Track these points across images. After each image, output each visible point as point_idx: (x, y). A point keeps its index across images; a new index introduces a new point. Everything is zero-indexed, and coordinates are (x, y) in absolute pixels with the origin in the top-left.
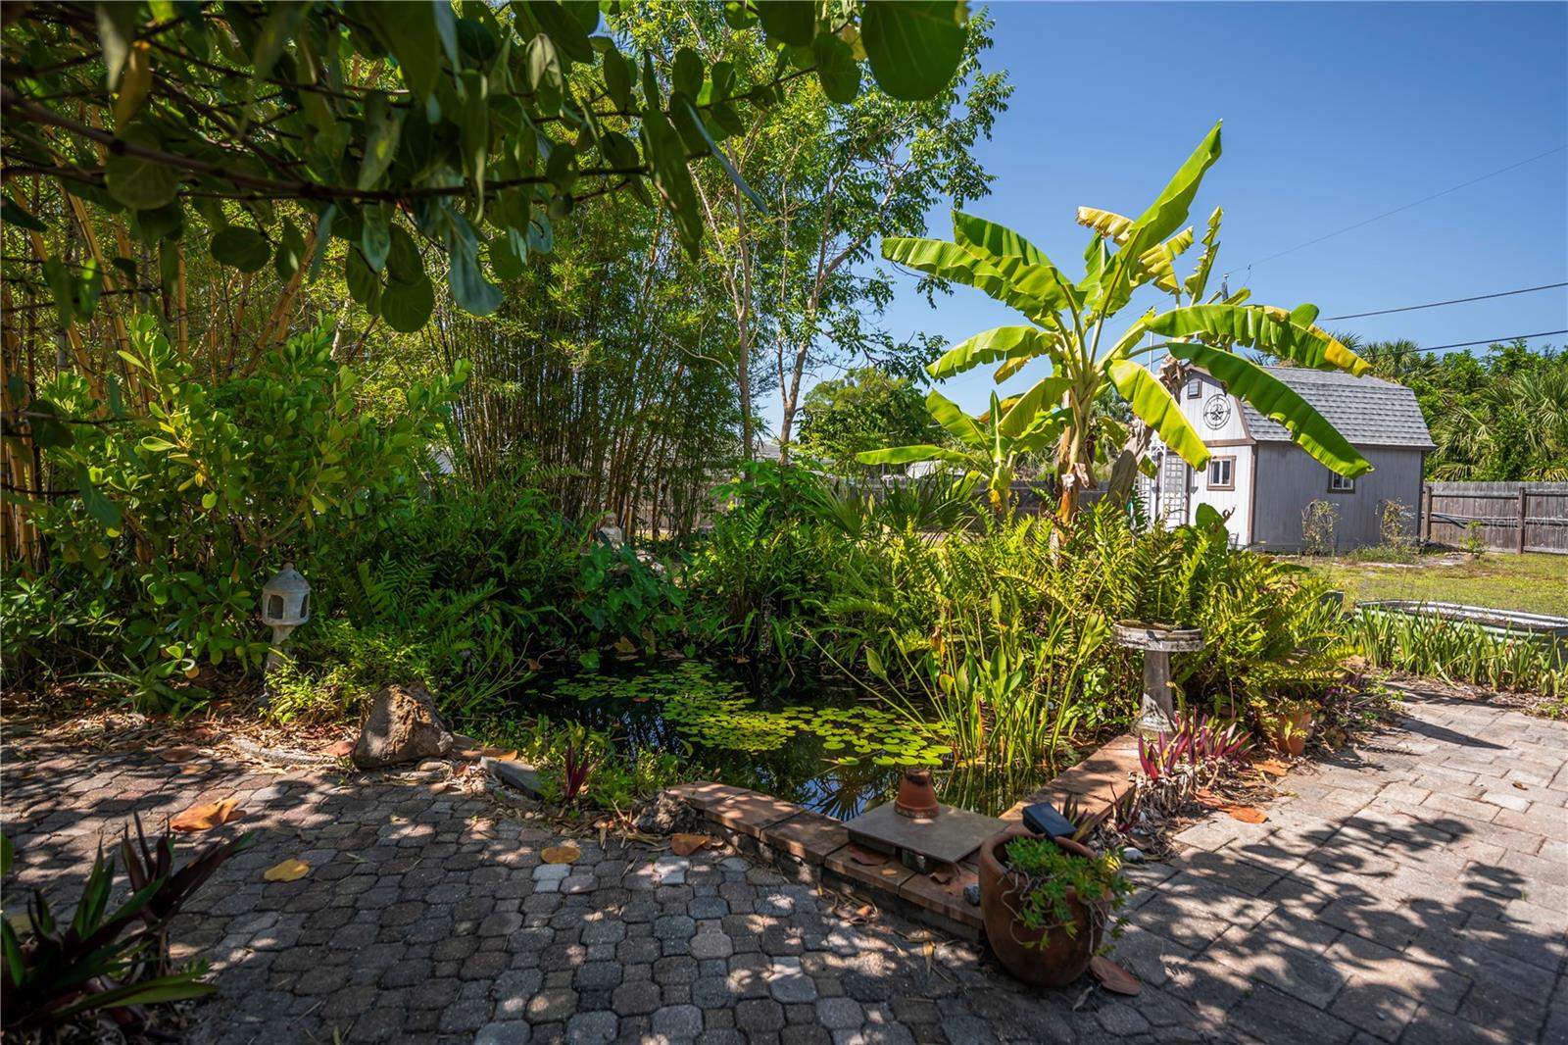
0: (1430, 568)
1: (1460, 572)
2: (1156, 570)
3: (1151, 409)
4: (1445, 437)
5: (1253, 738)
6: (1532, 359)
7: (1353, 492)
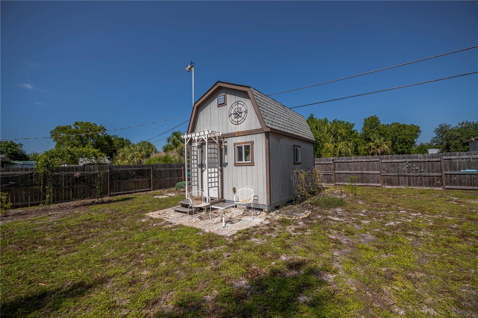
7: (300, 163)
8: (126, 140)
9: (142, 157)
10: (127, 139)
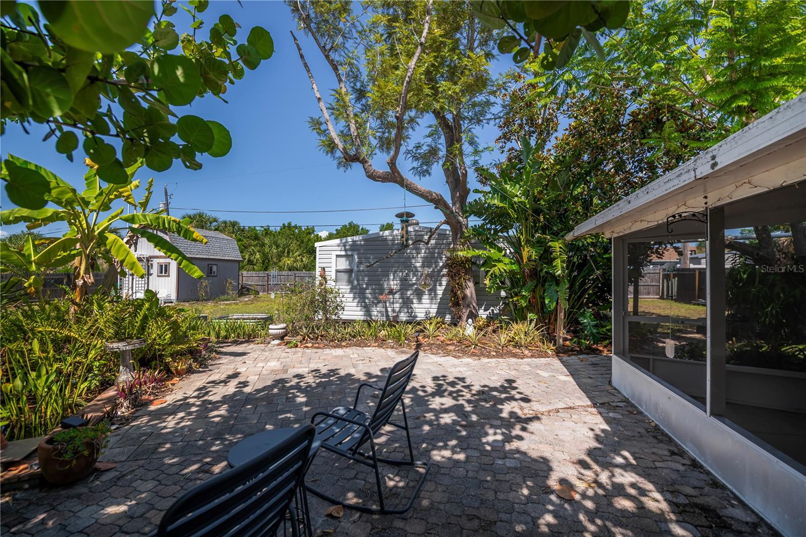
0: (241, 302)
1: (249, 302)
2: (123, 319)
3: (120, 254)
4: (247, 257)
5: (167, 373)
6: (271, 232)
7: (217, 276)
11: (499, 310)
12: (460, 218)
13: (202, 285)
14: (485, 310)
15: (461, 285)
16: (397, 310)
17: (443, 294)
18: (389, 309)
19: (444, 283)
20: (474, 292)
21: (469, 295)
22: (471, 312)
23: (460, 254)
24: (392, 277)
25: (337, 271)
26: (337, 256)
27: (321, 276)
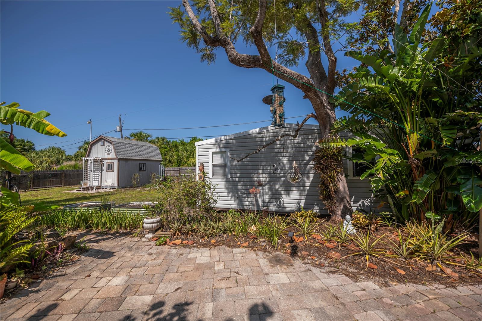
6: (184, 143)
7: (145, 171)
8: (28, 142)
9: (52, 162)
10: (29, 140)
11: (370, 202)
12: (329, 111)
13: (134, 177)
14: (355, 202)
15: (333, 179)
16: (267, 200)
17: (310, 186)
18: (260, 200)
19: (311, 175)
20: (346, 185)
21: (341, 188)
22: (345, 207)
23: (333, 145)
24: (261, 171)
25: (214, 166)
26: (213, 153)
27: (200, 170)
